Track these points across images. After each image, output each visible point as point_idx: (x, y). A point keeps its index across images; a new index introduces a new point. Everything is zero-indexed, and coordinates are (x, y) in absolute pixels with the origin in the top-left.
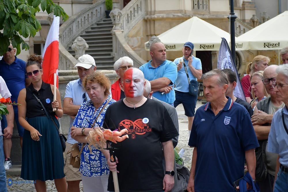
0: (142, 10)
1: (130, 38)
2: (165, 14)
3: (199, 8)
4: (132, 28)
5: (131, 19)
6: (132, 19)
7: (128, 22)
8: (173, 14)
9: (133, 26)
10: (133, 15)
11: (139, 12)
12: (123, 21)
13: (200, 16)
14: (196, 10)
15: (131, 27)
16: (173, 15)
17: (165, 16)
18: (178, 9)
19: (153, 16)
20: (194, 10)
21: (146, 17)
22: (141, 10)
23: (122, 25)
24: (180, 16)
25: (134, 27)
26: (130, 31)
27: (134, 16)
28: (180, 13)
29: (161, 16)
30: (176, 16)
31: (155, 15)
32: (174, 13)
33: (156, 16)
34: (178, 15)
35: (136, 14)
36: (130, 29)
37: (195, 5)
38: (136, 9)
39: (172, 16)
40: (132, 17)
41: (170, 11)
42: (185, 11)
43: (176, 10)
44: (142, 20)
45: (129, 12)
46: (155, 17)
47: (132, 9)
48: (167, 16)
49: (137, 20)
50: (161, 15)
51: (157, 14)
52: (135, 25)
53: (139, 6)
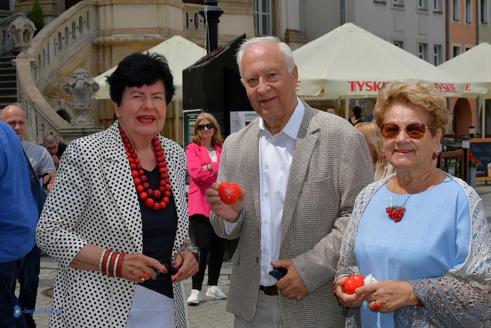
0: (90, 28)
1: (63, 77)
2: (131, 35)
3: (196, 27)
4: (69, 59)
5: (67, 43)
6: (70, 43)
7: (60, 48)
8: (146, 35)
9: (71, 55)
10: (70, 36)
11: (85, 30)
12: (48, 44)
13: (197, 42)
14: (192, 31)
15: (66, 58)
16: (145, 37)
17: (130, 37)
18: (156, 26)
19: (108, 38)
20: (189, 31)
21: (96, 41)
22: (88, 27)
23: (46, 53)
24: (158, 38)
25: (72, 57)
26: (63, 65)
27: (74, 37)
28: (159, 33)
29: (122, 39)
30: (150, 39)
31: (113, 36)
32: (148, 33)
33: (113, 38)
34: (154, 37)
35: (78, 34)
36: (64, 61)
37: (189, 22)
38: (77, 25)
39: (143, 38)
40: (69, 40)
41: (140, 28)
42: (169, 29)
43: (151, 29)
44: (89, 45)
45: (62, 29)
46: (111, 39)
47: (69, 25)
48: (134, 38)
49: (78, 45)
50: (122, 37)
51: (116, 34)
52: (75, 54)
53: (85, 19)
